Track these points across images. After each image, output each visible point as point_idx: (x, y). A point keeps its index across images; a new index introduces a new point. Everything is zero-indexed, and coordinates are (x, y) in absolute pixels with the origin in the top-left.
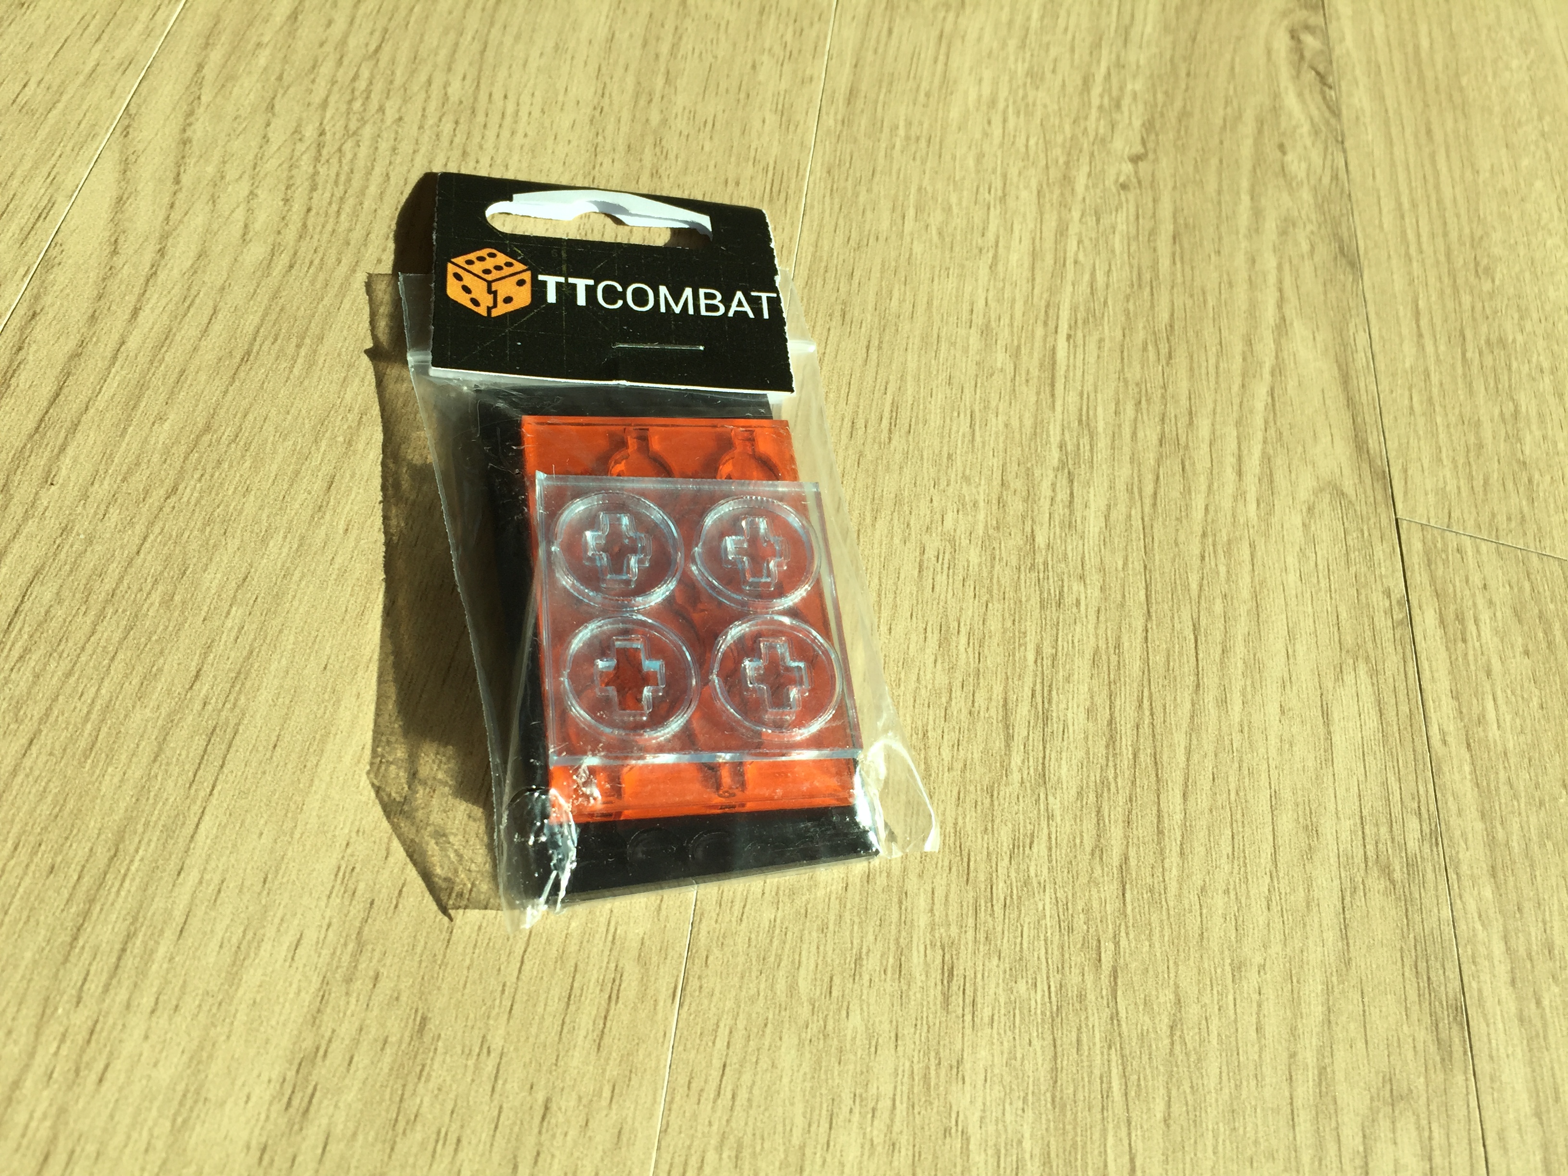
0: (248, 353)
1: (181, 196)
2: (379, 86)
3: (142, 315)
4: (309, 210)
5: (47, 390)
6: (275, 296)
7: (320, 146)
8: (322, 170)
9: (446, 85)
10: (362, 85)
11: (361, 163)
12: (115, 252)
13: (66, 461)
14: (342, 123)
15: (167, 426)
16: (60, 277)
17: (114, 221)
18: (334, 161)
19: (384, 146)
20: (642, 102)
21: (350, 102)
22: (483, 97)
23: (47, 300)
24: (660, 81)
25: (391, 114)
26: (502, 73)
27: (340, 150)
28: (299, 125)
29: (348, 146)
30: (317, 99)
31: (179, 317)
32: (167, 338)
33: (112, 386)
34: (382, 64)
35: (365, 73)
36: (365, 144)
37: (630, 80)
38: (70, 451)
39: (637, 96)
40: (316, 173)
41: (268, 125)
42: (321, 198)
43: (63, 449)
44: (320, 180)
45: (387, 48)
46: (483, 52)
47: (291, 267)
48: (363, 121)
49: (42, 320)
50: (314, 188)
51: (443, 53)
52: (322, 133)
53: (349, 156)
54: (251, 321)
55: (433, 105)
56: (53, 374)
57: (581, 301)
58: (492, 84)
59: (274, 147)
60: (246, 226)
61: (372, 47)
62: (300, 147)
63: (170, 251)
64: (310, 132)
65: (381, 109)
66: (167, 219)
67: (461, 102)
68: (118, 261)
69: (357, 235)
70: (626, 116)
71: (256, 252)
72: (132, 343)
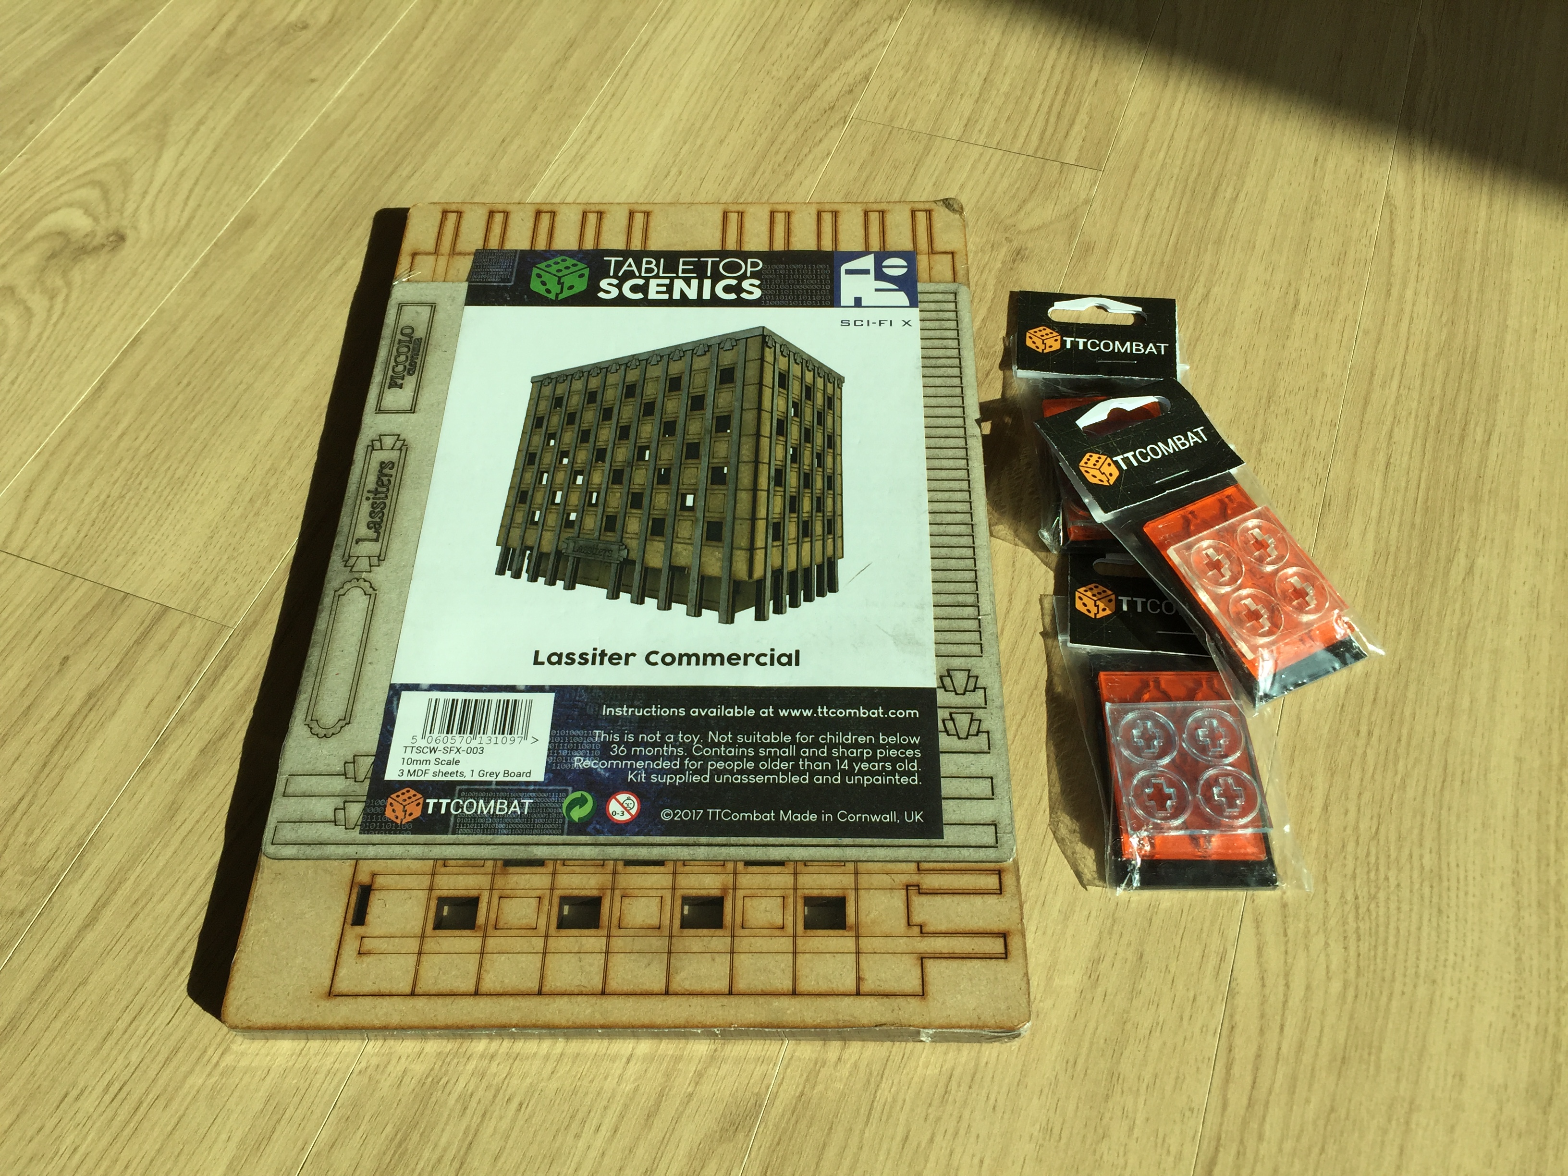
0: (1344, 1058)
1: (1290, 945)
2: (1382, 861)
3: (1286, 1029)
4: (1359, 955)
5: (1249, 1080)
6: (1351, 1018)
7: (1357, 908)
8: (1361, 925)
9: (1421, 857)
10: (1373, 859)
11: (1382, 920)
12: (1263, 986)
13: (1267, 1127)
14: (1365, 889)
15: (1312, 1106)
16: (1240, 1001)
17: (1260, 964)
18: (1367, 918)
19: (1393, 906)
20: (1543, 867)
21: (1368, 872)
22: (1444, 866)
23: (1237, 1017)
24: (1552, 847)
25: (1393, 882)
26: (1453, 847)
27: (1368, 910)
28: (1343, 893)
29: (1373, 906)
30: (1349, 870)
31: (1305, 1031)
32: (1301, 1045)
33: (1280, 1076)
34: (1382, 842)
35: (1373, 851)
36: (1382, 904)
37: (1533, 848)
38: (1268, 1119)
39: (1539, 860)
40: (1358, 928)
41: (1326, 892)
42: (1364, 947)
43: (1264, 1117)
44: (1362, 932)
45: (1383, 829)
46: (1439, 829)
47: (1356, 996)
48: (1378, 888)
49: (1238, 1031)
50: (1359, 940)
51: (1416, 831)
52: (1356, 898)
53: (1374, 915)
54: (1341, 1037)
55: (1416, 874)
56: (1250, 1067)
57: (1081, 347)
58: (1448, 856)
59: (1332, 909)
60: (1327, 967)
61: (1374, 830)
62: (1347, 908)
63: (1292, 985)
64: (1349, 897)
65: (1387, 879)
66: (1286, 962)
67: (1432, 871)
68: (1267, 991)
69: (1388, 974)
70: (1534, 879)
71: (1336, 986)
72: (1284, 1050)
